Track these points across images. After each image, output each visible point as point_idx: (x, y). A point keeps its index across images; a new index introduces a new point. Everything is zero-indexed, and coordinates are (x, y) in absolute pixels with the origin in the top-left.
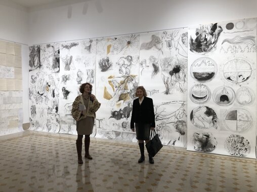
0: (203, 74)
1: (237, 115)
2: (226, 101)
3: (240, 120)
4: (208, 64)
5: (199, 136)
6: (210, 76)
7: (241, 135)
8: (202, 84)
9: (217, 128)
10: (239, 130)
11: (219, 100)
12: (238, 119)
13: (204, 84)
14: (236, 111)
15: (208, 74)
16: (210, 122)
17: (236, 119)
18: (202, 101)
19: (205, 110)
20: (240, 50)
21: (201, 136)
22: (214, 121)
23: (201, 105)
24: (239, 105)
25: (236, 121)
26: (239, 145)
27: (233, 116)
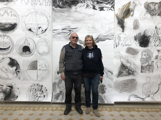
0: (6, 24)
1: (37, 65)
2: (28, 52)
3: (40, 70)
4: (10, 14)
5: (3, 87)
6: (13, 27)
7: (41, 84)
8: (5, 34)
9: (20, 79)
10: (39, 79)
11: (22, 51)
12: (38, 69)
13: (7, 34)
14: (37, 61)
15: (11, 24)
16: (14, 73)
17: (37, 69)
18: (5, 52)
19: (8, 61)
21: (5, 87)
22: (17, 71)
23: (5, 56)
24: (39, 55)
25: (36, 70)
26: (39, 92)
27: (34, 66)
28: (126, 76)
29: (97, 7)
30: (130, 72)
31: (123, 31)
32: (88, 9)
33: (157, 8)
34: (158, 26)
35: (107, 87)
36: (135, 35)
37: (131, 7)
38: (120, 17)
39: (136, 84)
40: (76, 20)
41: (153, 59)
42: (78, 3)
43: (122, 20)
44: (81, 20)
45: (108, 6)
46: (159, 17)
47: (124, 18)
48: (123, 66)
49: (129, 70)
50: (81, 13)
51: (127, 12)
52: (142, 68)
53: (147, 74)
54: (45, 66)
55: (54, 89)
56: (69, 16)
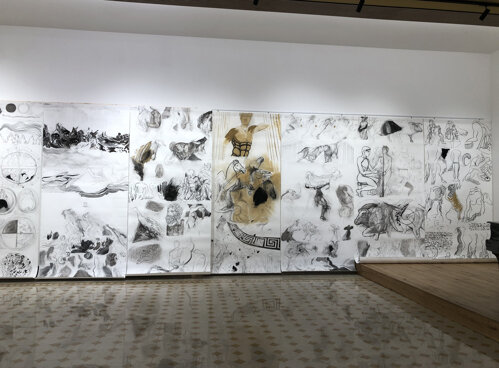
1: (17, 226)
2: (4, 208)
3: (21, 233)
7: (21, 253)
10: (20, 246)
12: (18, 231)
14: (17, 221)
17: (16, 232)
20: (23, 141)
24: (21, 212)
25: (15, 234)
26: (17, 266)
27: (12, 227)
28: (146, 240)
29: (106, 147)
30: (152, 235)
31: (142, 180)
32: (93, 150)
33: (187, 151)
34: (189, 174)
35: (118, 256)
36: (158, 184)
37: (152, 148)
38: (138, 161)
39: (160, 251)
40: (77, 165)
41: (183, 216)
42: (79, 141)
43: (140, 165)
44: (84, 164)
45: (121, 146)
46: (189, 162)
47: (142, 162)
48: (142, 227)
49: (150, 232)
50: (83, 155)
51: (148, 155)
52: (168, 228)
53: (175, 237)
54: (29, 227)
55: (41, 261)
56: (67, 159)
